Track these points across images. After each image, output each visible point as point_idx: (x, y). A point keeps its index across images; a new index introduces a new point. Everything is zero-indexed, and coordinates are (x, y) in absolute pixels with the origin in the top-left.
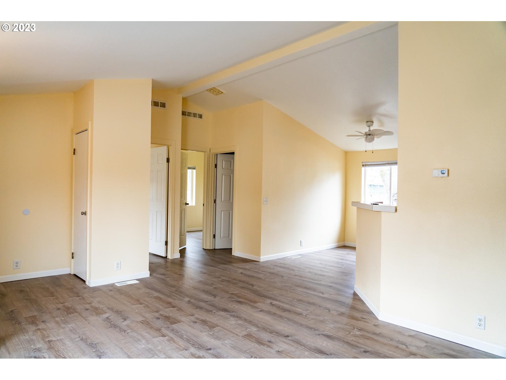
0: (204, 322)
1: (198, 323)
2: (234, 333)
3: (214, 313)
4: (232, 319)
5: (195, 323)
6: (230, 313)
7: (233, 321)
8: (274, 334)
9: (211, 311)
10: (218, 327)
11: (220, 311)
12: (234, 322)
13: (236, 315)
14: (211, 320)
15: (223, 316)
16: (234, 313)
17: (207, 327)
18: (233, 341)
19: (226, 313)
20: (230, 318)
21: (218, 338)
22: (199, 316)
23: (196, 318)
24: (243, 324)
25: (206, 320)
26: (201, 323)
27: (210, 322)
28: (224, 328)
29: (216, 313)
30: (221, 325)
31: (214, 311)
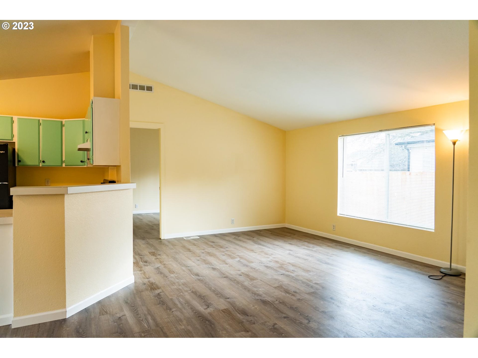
0: (287, 292)
1: (292, 291)
2: (263, 282)
3: (277, 300)
4: (261, 293)
5: (295, 291)
6: (261, 298)
7: (260, 291)
8: (233, 279)
9: (280, 303)
10: (275, 287)
11: (271, 302)
12: (260, 289)
13: (256, 296)
14: (281, 293)
15: (268, 296)
16: (257, 298)
17: (284, 287)
18: (265, 277)
19: (265, 299)
20: (262, 293)
21: (276, 280)
22: (292, 298)
23: (295, 296)
24: (253, 288)
25: (285, 294)
26: (289, 291)
27: (281, 291)
28: (270, 285)
29: (275, 300)
30: (272, 288)
31: (277, 302)
